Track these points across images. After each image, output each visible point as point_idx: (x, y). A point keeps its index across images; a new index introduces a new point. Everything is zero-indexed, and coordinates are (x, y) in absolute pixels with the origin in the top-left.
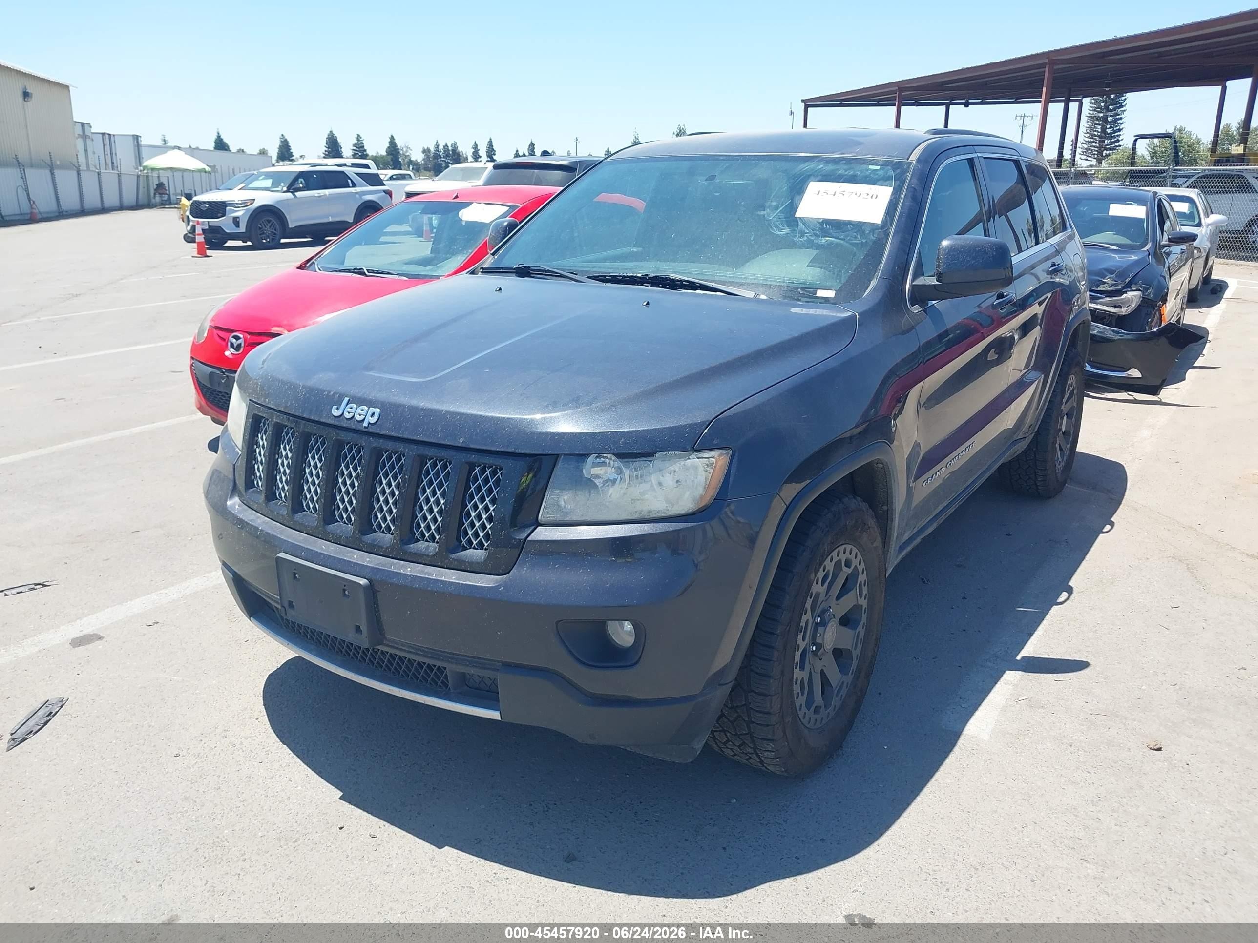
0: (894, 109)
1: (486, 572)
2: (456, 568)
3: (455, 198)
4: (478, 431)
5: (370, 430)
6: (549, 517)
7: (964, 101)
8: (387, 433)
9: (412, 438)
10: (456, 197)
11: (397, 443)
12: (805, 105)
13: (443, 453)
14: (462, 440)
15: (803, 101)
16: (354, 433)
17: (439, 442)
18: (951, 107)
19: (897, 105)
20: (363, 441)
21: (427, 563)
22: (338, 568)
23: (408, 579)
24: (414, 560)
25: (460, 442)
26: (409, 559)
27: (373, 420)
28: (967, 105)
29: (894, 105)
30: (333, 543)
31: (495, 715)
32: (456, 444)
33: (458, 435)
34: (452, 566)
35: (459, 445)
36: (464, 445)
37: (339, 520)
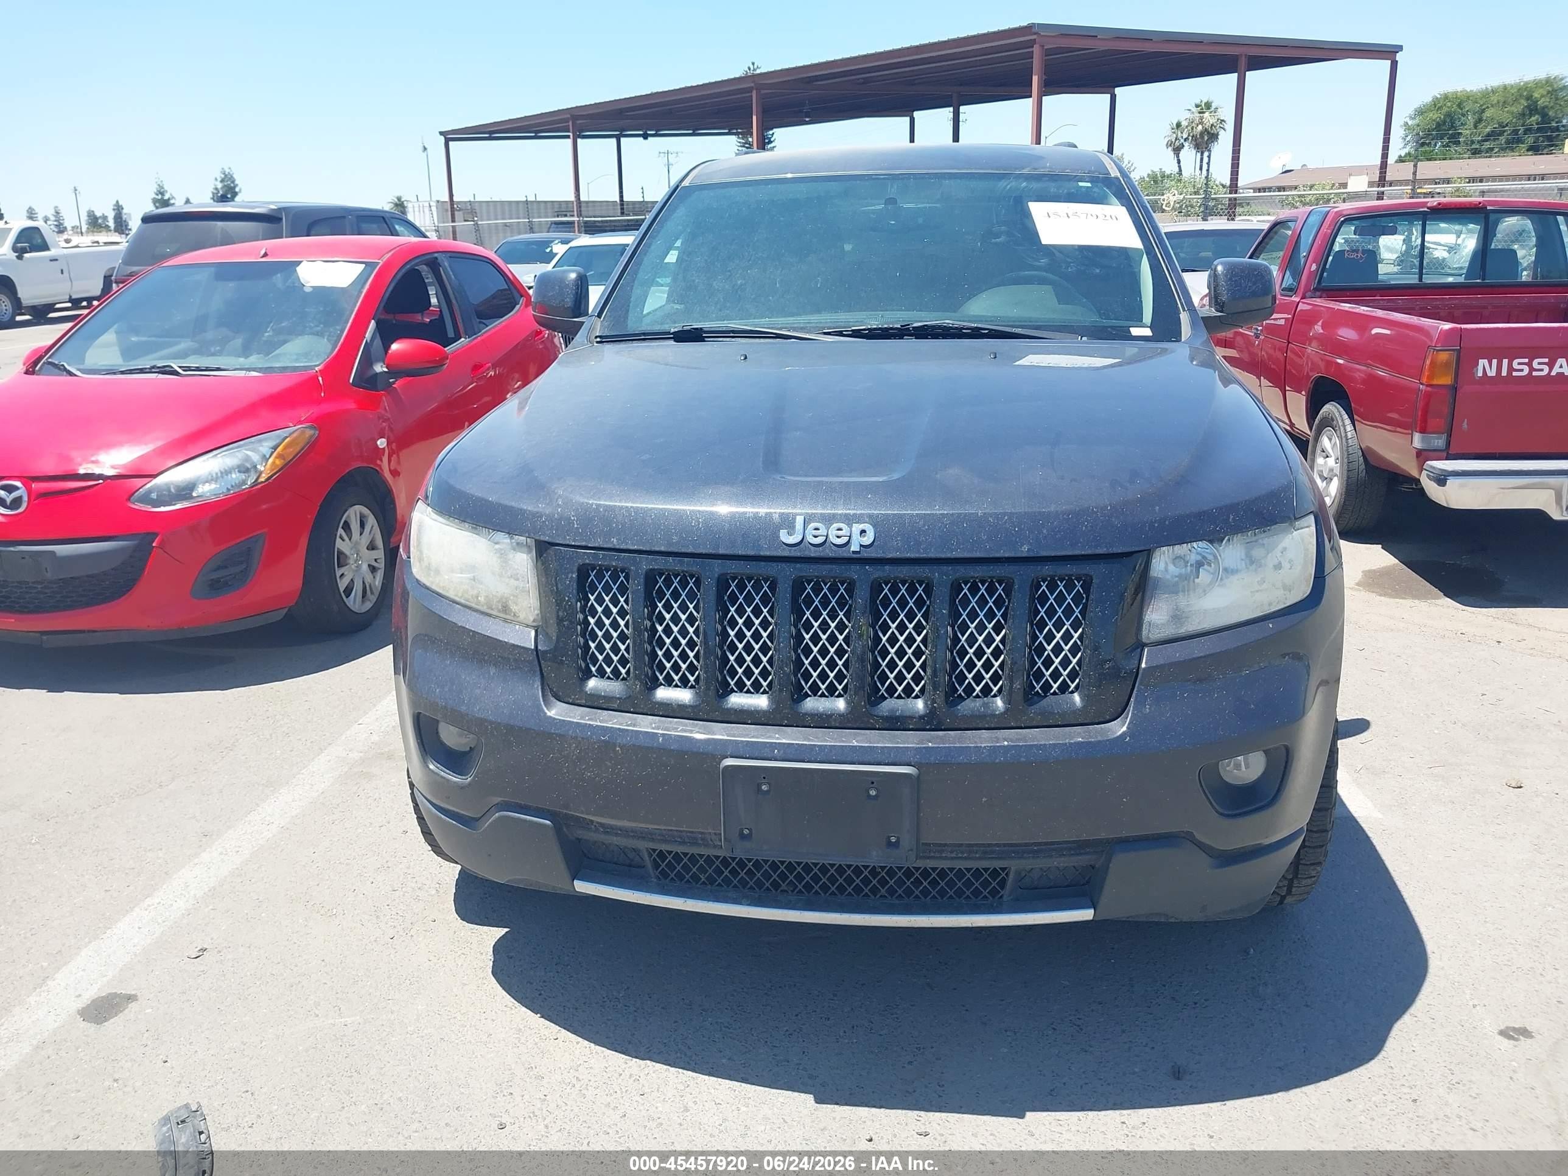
0: (568, 142)
1: (1086, 722)
2: (1040, 724)
3: (263, 257)
4: (1045, 531)
5: (865, 554)
6: (1159, 633)
7: (641, 133)
8: (898, 555)
9: (943, 556)
10: (265, 255)
11: (917, 567)
12: (445, 138)
13: (999, 571)
14: (1025, 548)
15: (441, 133)
16: (831, 563)
17: (991, 556)
18: (623, 140)
19: (571, 137)
20: (854, 572)
21: (993, 726)
22: (855, 760)
23: (983, 753)
24: (971, 726)
25: (1024, 550)
26: (962, 726)
27: (868, 540)
28: (645, 137)
29: (568, 137)
30: (813, 727)
31: (1087, 914)
32: (1019, 555)
33: (1017, 542)
34: (1034, 723)
35: (1024, 555)
36: (1031, 554)
37: (810, 693)
